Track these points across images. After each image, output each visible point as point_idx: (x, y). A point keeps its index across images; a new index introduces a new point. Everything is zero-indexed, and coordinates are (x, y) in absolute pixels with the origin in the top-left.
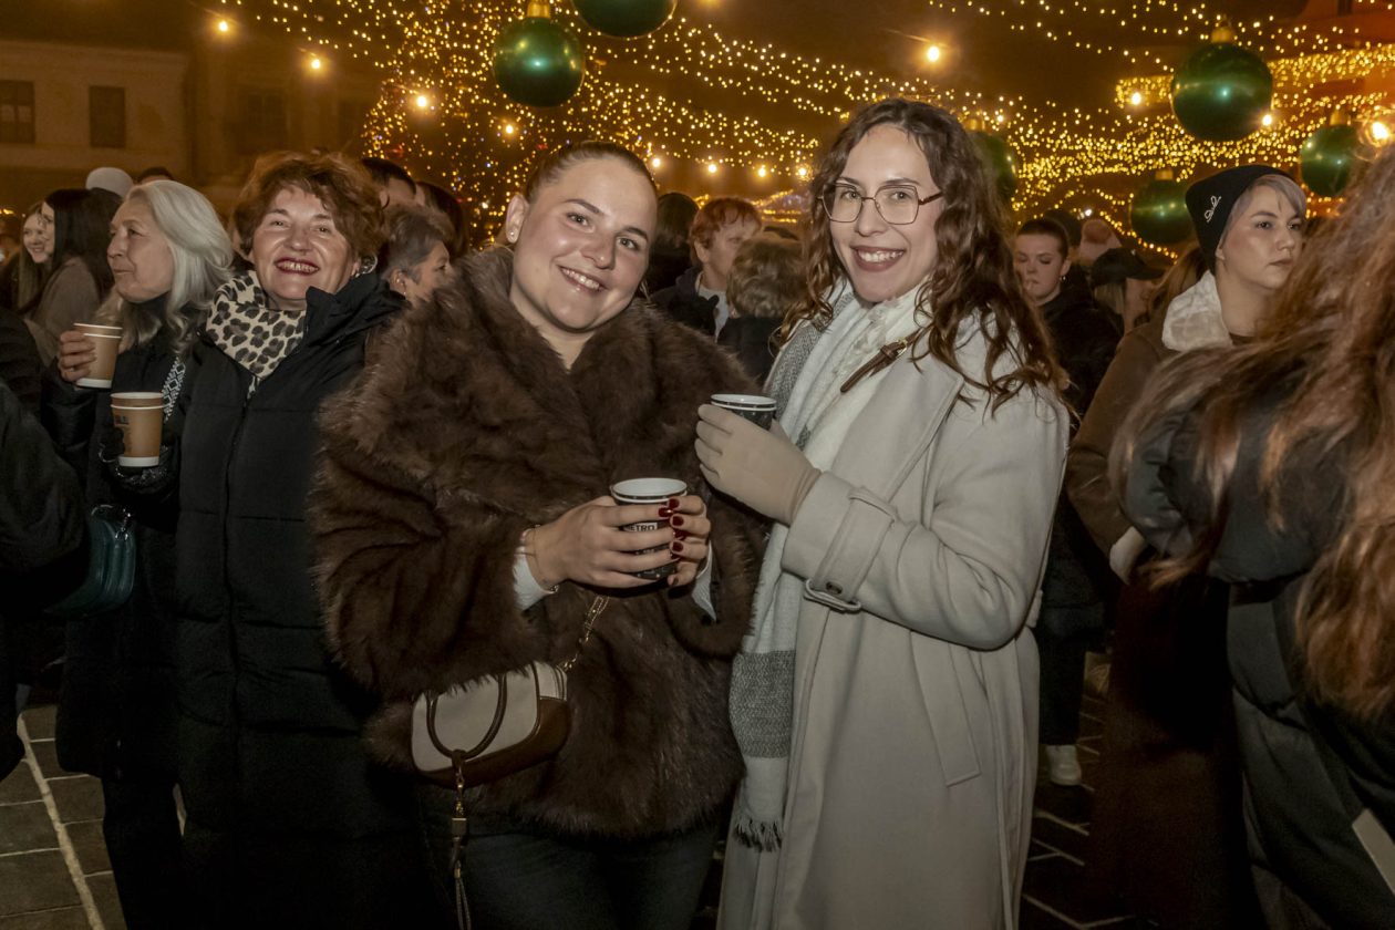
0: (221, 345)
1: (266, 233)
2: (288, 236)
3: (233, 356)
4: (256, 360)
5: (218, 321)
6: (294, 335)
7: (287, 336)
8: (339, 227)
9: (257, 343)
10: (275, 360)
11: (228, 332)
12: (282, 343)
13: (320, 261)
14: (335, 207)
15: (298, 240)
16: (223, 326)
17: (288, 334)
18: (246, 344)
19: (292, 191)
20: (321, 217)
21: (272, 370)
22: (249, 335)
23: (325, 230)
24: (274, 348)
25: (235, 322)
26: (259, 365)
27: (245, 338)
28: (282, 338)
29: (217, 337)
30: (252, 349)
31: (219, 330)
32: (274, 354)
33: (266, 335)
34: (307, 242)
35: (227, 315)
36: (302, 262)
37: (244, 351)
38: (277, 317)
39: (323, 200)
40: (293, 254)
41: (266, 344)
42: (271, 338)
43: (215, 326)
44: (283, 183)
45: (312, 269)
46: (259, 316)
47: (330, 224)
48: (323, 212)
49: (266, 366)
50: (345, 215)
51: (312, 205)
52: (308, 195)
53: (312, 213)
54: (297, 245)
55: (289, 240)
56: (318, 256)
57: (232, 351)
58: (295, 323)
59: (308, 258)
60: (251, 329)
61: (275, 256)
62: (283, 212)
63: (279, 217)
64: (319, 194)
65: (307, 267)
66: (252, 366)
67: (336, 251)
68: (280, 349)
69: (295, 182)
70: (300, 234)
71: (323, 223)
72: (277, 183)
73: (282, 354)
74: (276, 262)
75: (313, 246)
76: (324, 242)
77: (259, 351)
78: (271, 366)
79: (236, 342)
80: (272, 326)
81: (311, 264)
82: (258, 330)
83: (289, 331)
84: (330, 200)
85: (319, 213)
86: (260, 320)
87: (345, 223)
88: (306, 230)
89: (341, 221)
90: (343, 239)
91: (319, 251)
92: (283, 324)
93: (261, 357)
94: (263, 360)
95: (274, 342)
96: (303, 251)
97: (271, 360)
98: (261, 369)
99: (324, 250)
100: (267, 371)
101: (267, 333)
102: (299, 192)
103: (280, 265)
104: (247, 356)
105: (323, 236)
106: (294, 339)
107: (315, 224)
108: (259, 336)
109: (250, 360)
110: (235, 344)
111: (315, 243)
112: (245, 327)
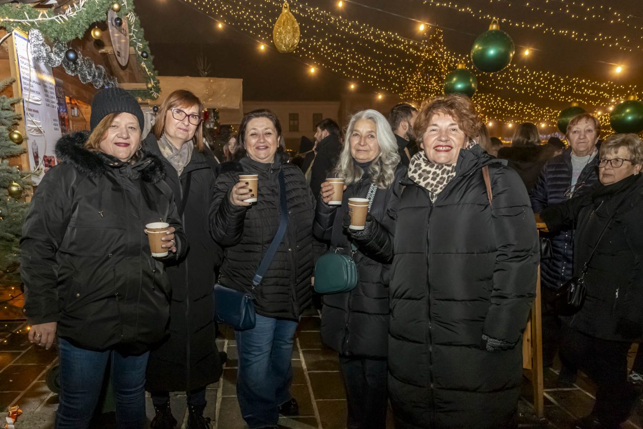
0: (417, 182)
1: (430, 136)
2: (439, 135)
3: (423, 186)
4: (433, 187)
5: (415, 172)
6: (450, 174)
7: (447, 175)
8: (461, 128)
9: (434, 179)
10: (442, 186)
11: (420, 176)
12: (445, 178)
13: (453, 145)
14: (458, 119)
15: (444, 137)
16: (418, 173)
17: (447, 174)
18: (429, 180)
19: (439, 115)
20: (452, 124)
21: (441, 190)
22: (431, 176)
23: (454, 130)
24: (442, 181)
25: (424, 171)
26: (435, 188)
27: (428, 177)
28: (445, 176)
29: (415, 179)
30: (432, 182)
31: (416, 176)
32: (441, 183)
33: (438, 175)
34: (448, 137)
35: (420, 168)
36: (445, 146)
37: (428, 183)
38: (443, 167)
39: (453, 117)
40: (441, 143)
41: (438, 179)
42: (440, 176)
43: (414, 174)
44: (434, 111)
45: (450, 148)
46: (435, 167)
47: (457, 127)
48: (453, 122)
49: (439, 189)
50: (463, 121)
51: (448, 120)
52: (446, 115)
53: (448, 123)
54: (443, 139)
55: (440, 137)
56: (452, 142)
57: (423, 184)
58: (450, 168)
59: (448, 144)
60: (431, 173)
61: (434, 145)
62: (435, 125)
63: (434, 128)
64: (451, 114)
65: (448, 148)
66: (432, 190)
67: (460, 139)
68: (444, 181)
69: (440, 110)
70: (444, 133)
71: (454, 127)
72: (432, 112)
73: (445, 183)
74: (434, 148)
75: (450, 138)
76: (455, 135)
77: (435, 183)
78: (441, 188)
79: (425, 179)
80: (441, 171)
81: (449, 146)
82: (435, 173)
83: (448, 172)
84: (455, 115)
85: (451, 123)
86: (436, 169)
87: (463, 125)
88: (447, 131)
89: (461, 124)
90: (463, 133)
91: (452, 139)
92: (445, 169)
93: (436, 185)
94: (437, 186)
95: (441, 178)
96: (446, 141)
97: (440, 186)
98: (436, 190)
99: (454, 139)
100: (439, 191)
101: (439, 174)
102: (442, 114)
103: (436, 148)
104: (430, 185)
105: (454, 133)
106: (450, 176)
107: (450, 128)
108: (435, 176)
109: (431, 187)
110: (424, 180)
111: (451, 137)
112: (429, 172)
